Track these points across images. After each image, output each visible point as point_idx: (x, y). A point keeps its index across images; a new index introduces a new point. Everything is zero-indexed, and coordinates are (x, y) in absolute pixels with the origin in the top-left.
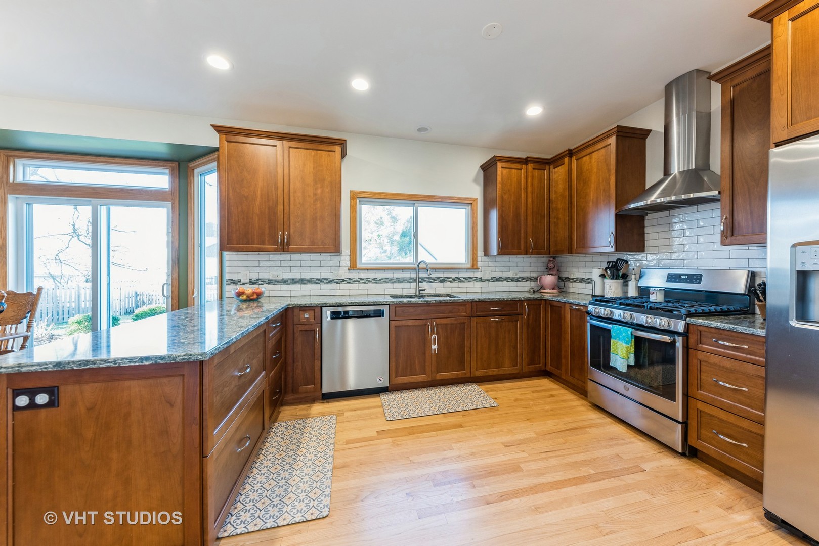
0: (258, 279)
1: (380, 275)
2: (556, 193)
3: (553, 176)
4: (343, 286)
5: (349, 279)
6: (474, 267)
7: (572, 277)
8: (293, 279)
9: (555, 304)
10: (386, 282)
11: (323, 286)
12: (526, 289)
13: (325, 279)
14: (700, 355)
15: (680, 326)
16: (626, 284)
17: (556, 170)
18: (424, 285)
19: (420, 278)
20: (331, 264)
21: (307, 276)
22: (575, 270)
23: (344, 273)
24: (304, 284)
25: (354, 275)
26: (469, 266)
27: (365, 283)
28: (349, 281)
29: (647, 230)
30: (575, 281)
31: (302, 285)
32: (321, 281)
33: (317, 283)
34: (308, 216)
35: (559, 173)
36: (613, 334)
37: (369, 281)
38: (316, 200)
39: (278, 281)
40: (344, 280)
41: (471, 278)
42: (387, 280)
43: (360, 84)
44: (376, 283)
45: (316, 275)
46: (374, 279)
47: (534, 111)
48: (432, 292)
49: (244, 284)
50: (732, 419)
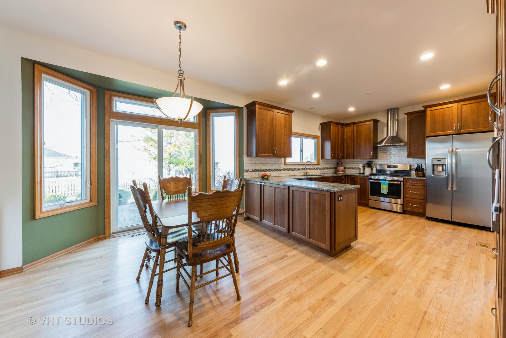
0: (255, 170)
1: (293, 167)
2: (347, 136)
3: (346, 130)
4: (283, 172)
5: (284, 169)
6: (318, 164)
7: (347, 167)
8: (267, 169)
9: (352, 176)
10: (295, 170)
11: (276, 172)
12: (332, 172)
13: (277, 169)
14: (407, 186)
15: (402, 179)
16: (372, 169)
17: (347, 128)
18: (308, 171)
19: (307, 168)
20: (278, 162)
21: (271, 168)
22: (348, 165)
23: (283, 167)
24: (270, 171)
25: (286, 167)
26: (317, 163)
27: (289, 171)
28: (285, 170)
29: (378, 152)
30: (349, 169)
31: (270, 172)
32: (276, 170)
33: (274, 171)
34: (282, 142)
35: (349, 130)
36: (381, 183)
37: (290, 170)
38: (284, 135)
39: (262, 170)
40: (282, 169)
41: (318, 168)
42: (295, 169)
43: (316, 96)
44: (292, 170)
45: (274, 168)
46: (291, 169)
47: (351, 109)
48: (311, 174)
49: (250, 172)
50: (416, 200)
